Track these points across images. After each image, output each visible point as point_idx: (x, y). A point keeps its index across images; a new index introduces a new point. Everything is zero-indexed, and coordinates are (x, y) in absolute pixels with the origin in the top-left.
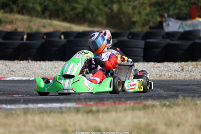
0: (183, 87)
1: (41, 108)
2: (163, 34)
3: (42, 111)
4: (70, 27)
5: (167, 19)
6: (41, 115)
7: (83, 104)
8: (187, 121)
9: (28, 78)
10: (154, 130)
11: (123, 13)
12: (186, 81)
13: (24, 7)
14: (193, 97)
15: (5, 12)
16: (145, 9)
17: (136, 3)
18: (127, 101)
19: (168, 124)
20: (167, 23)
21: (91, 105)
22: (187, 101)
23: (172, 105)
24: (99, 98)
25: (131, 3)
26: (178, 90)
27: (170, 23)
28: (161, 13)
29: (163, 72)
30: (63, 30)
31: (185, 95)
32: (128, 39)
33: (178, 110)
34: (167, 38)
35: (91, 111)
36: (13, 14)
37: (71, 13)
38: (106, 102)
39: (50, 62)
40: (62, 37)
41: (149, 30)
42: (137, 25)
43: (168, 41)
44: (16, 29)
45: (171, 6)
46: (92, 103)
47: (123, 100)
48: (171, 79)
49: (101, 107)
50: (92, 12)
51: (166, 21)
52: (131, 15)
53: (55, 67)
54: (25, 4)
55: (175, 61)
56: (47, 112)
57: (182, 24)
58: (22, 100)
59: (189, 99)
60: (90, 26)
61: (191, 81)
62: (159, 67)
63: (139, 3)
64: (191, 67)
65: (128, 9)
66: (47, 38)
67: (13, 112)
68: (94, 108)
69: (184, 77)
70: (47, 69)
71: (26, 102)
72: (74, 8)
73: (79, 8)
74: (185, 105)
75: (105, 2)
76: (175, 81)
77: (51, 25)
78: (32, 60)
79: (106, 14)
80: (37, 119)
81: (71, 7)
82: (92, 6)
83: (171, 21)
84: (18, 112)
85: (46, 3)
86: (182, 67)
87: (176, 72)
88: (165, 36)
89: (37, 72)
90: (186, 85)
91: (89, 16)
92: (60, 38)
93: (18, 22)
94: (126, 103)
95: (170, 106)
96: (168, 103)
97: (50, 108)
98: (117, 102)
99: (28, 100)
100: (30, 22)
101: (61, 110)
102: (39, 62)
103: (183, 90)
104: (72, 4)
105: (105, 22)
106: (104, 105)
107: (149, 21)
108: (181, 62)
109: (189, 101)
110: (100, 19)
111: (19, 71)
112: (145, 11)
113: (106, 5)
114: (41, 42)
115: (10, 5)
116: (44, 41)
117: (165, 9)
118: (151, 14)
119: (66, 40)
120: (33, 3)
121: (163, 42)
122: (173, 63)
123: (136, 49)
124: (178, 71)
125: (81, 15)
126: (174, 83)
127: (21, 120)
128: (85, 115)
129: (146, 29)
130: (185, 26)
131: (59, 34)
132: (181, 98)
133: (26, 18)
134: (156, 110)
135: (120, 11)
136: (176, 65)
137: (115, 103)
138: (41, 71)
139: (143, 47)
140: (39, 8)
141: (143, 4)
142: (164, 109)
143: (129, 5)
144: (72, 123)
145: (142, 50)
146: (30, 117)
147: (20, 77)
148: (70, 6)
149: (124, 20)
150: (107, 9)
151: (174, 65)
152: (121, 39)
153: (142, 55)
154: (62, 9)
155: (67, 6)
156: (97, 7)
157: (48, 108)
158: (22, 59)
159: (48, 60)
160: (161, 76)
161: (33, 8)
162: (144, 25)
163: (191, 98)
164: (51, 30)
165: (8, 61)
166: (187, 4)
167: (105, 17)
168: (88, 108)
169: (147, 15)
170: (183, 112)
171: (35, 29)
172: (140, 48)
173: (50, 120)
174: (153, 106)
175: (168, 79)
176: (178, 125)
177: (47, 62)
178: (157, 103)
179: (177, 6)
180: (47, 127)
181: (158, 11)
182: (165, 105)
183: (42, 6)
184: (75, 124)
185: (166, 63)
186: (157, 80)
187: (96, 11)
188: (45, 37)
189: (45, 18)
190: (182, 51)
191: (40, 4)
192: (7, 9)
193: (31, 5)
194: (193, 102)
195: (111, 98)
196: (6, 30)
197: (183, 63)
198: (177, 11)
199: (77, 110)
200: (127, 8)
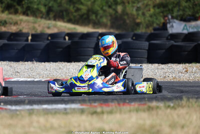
0: (187, 89)
1: (46, 109)
2: (167, 35)
3: (47, 112)
4: (75, 29)
5: (171, 20)
6: (46, 116)
7: (87, 105)
8: (191, 122)
9: (32, 79)
10: (158, 131)
11: (127, 14)
12: (190, 82)
13: (28, 8)
14: (197, 98)
15: (10, 13)
16: (150, 10)
17: (140, 5)
18: (132, 102)
19: (173, 126)
20: (171, 24)
21: (95, 106)
22: (192, 103)
23: (176, 106)
24: (104, 100)
25: (135, 5)
26: (182, 92)
27: (174, 24)
28: (165, 14)
29: (167, 74)
30: (67, 31)
31: (190, 96)
32: (132, 40)
33: (182, 111)
34: (171, 39)
35: (95, 113)
36: (18, 15)
37: (75, 14)
38: (111, 104)
39: (54, 63)
40: (67, 38)
41: (153, 31)
42: (141, 26)
43: (172, 42)
44: (21, 30)
45: (174, 7)
46: (96, 104)
47: (127, 101)
48: (175, 80)
49: (106, 109)
50: (96, 13)
51: (169, 23)
52: (135, 17)
53: (60, 68)
54: (29, 5)
55: (179, 63)
56: (51, 113)
57: (185, 25)
58: (27, 101)
59: (193, 101)
60: (94, 27)
61: (195, 82)
62: (163, 68)
63: (143, 4)
64: (195, 68)
65: (133, 10)
66: (52, 39)
67: (18, 113)
68: (99, 110)
69: (188, 78)
70: (51, 70)
71: (31, 103)
72: (78, 10)
73: (84, 9)
74: (189, 106)
75: (110, 3)
76: (179, 82)
77: (55, 26)
78: (37, 61)
79: (111, 15)
80: (42, 120)
81: (75, 9)
82: (97, 7)
83: (175, 22)
84: (23, 113)
85: (50, 5)
86: (186, 68)
87: (180, 74)
88: (169, 37)
89: (42, 73)
90: (190, 86)
91: (94, 17)
92: (65, 39)
93: (22, 23)
94: (130, 105)
95: (174, 108)
96: (172, 105)
97: (55, 109)
98: (122, 104)
99: (33, 102)
100: (35, 23)
101: (65, 112)
102: (43, 63)
103: (187, 92)
104: (77, 5)
105: (109, 23)
106: (108, 106)
107: (153, 23)
108: (185, 63)
109: (194, 103)
110: (104, 20)
111: (24, 72)
112: (149, 12)
113: (110, 7)
114: (46, 43)
115: (14, 6)
116: (48, 41)
117: (169, 10)
118: (155, 15)
119: (70, 41)
120: (38, 5)
121: (167, 43)
122: (177, 64)
123: (140, 50)
124: (182, 73)
125: (85, 16)
126: (178, 85)
127: (26, 121)
128: (90, 116)
129: (150, 30)
130: (189, 27)
131: (64, 35)
132: (185, 99)
133: (31, 19)
134: (160, 112)
135: (124, 12)
136: (180, 67)
137: (119, 104)
138: (45, 72)
139: (147, 48)
140: (43, 9)
141: (147, 5)
142: (169, 110)
143: (133, 6)
144: (76, 125)
145: (146, 51)
146: (35, 118)
147: (25, 78)
148: (74, 7)
149: (128, 21)
150: (111, 11)
151: (178, 67)
152: (125, 40)
153: (146, 57)
154: (67, 10)
155: (72, 7)
156: (102, 9)
157: (52, 109)
158: (27, 61)
159: (53, 62)
160: (165, 77)
161: (38, 9)
162: (147, 27)
163: (195, 100)
164: (55, 31)
165: (13, 62)
166: (191, 6)
167: (109, 18)
168: (92, 110)
169: (151, 16)
170: (187, 113)
171: (39, 30)
172: (144, 49)
173: (55, 121)
174: (158, 107)
175: (172, 80)
176: (183, 127)
177: (52, 63)
178: (161, 104)
179: (181, 8)
180: (52, 128)
181: (162, 12)
182: (169, 106)
183: (47, 7)
184: (79, 126)
185: (170, 65)
186: (162, 82)
187: (101, 12)
188: (50, 38)
189: (50, 19)
190: (186, 53)
191: (45, 5)
192: (12, 10)
193: (35, 7)
194: (197, 103)
195: (116, 100)
196: (10, 31)
197: (187, 64)
198: (181, 13)
199: (82, 111)
200: (131, 10)
